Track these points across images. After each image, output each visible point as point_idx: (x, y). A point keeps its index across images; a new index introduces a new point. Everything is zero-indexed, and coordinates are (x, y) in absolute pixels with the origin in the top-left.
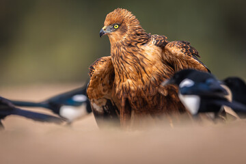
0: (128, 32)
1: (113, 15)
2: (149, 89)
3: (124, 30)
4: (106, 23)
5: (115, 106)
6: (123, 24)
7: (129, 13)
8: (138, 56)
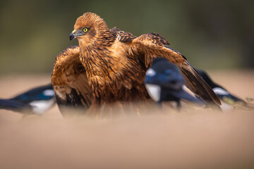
0: (97, 36)
1: (83, 19)
2: (115, 84)
3: (93, 34)
4: (76, 27)
5: (81, 95)
6: (92, 28)
7: (98, 17)
8: (106, 59)
